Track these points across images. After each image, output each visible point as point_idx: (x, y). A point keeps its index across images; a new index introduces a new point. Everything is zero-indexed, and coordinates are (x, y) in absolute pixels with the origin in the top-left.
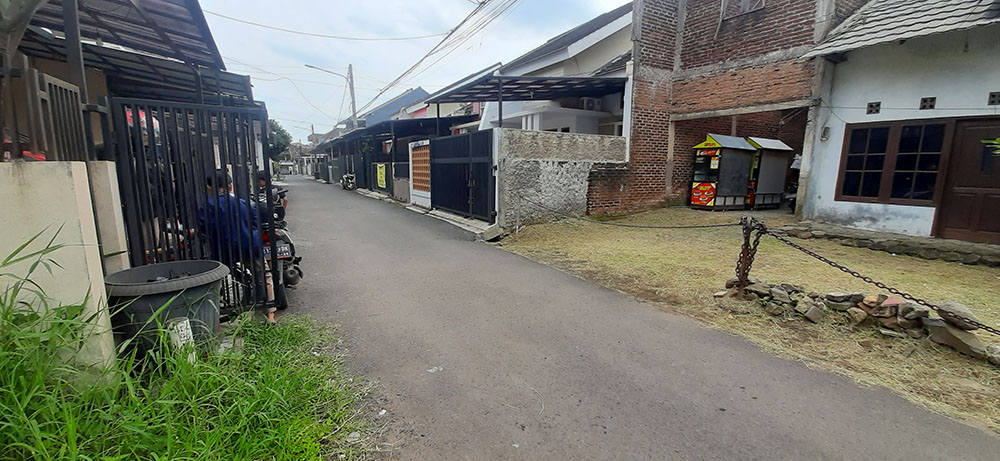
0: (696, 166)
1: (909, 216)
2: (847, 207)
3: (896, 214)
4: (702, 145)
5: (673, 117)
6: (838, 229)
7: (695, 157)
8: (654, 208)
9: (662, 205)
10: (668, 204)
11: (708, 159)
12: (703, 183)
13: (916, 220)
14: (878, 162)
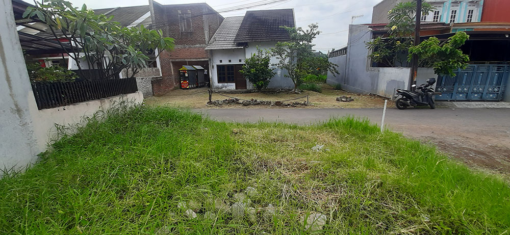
0: (181, 76)
1: (231, 85)
2: (220, 85)
3: (229, 85)
4: (181, 69)
5: (171, 60)
6: (220, 90)
7: (180, 73)
8: (172, 90)
9: (174, 90)
10: (175, 89)
11: (184, 73)
12: (184, 81)
13: (232, 86)
14: (224, 74)
